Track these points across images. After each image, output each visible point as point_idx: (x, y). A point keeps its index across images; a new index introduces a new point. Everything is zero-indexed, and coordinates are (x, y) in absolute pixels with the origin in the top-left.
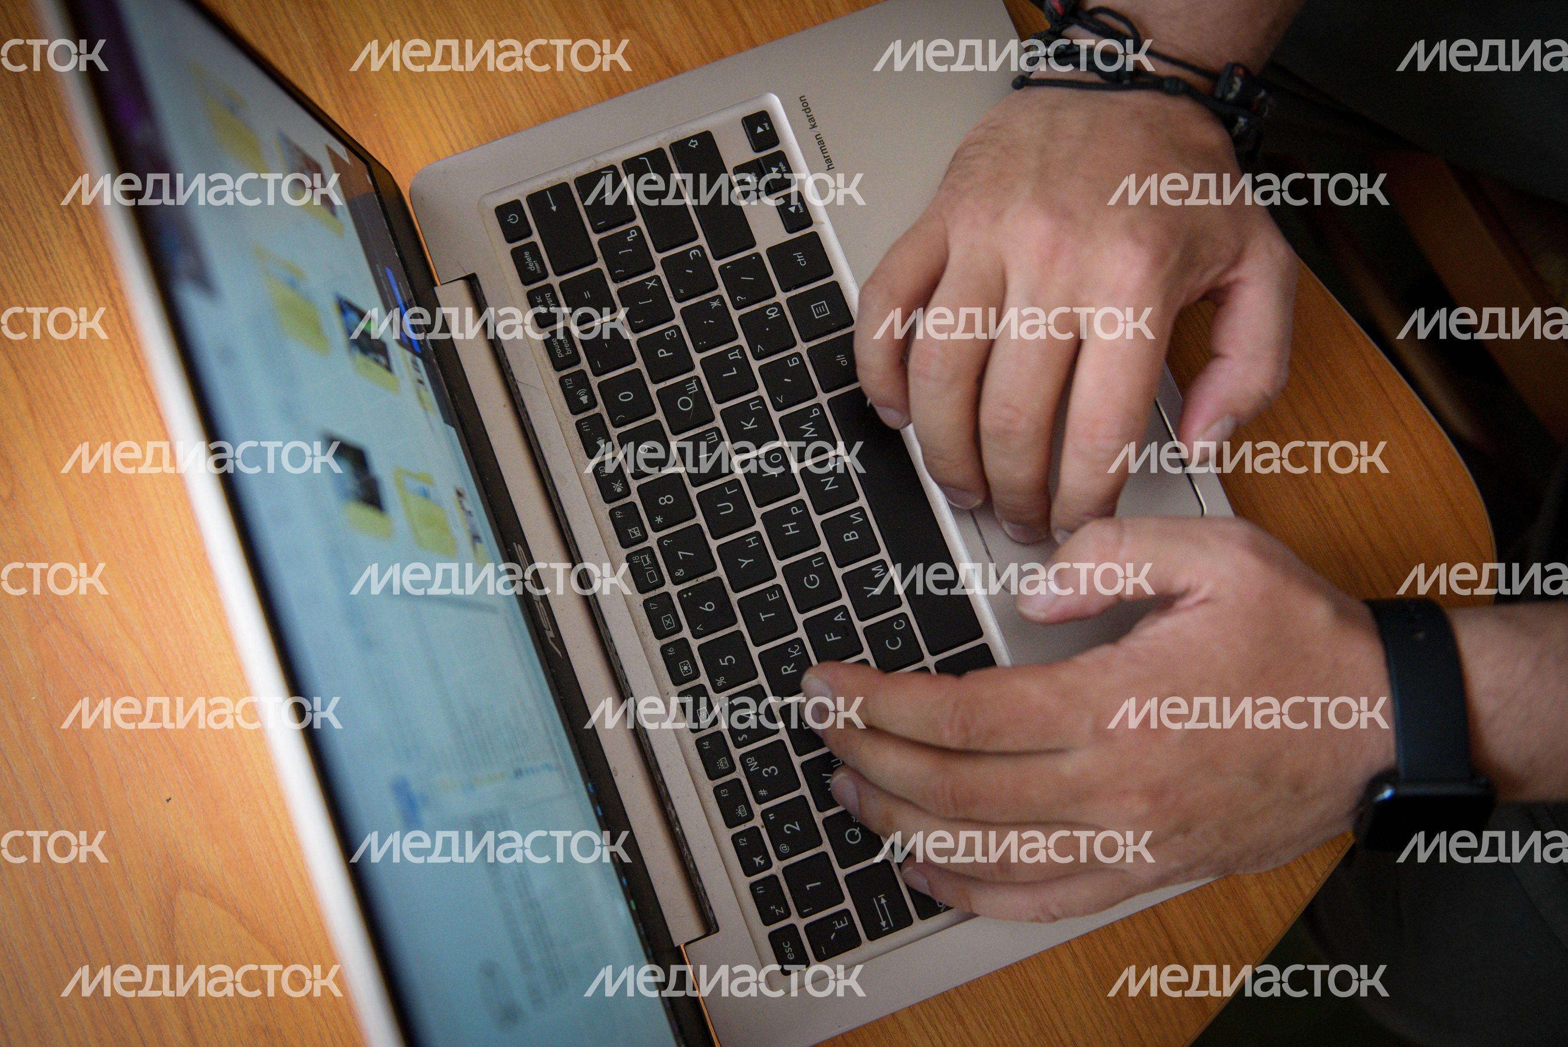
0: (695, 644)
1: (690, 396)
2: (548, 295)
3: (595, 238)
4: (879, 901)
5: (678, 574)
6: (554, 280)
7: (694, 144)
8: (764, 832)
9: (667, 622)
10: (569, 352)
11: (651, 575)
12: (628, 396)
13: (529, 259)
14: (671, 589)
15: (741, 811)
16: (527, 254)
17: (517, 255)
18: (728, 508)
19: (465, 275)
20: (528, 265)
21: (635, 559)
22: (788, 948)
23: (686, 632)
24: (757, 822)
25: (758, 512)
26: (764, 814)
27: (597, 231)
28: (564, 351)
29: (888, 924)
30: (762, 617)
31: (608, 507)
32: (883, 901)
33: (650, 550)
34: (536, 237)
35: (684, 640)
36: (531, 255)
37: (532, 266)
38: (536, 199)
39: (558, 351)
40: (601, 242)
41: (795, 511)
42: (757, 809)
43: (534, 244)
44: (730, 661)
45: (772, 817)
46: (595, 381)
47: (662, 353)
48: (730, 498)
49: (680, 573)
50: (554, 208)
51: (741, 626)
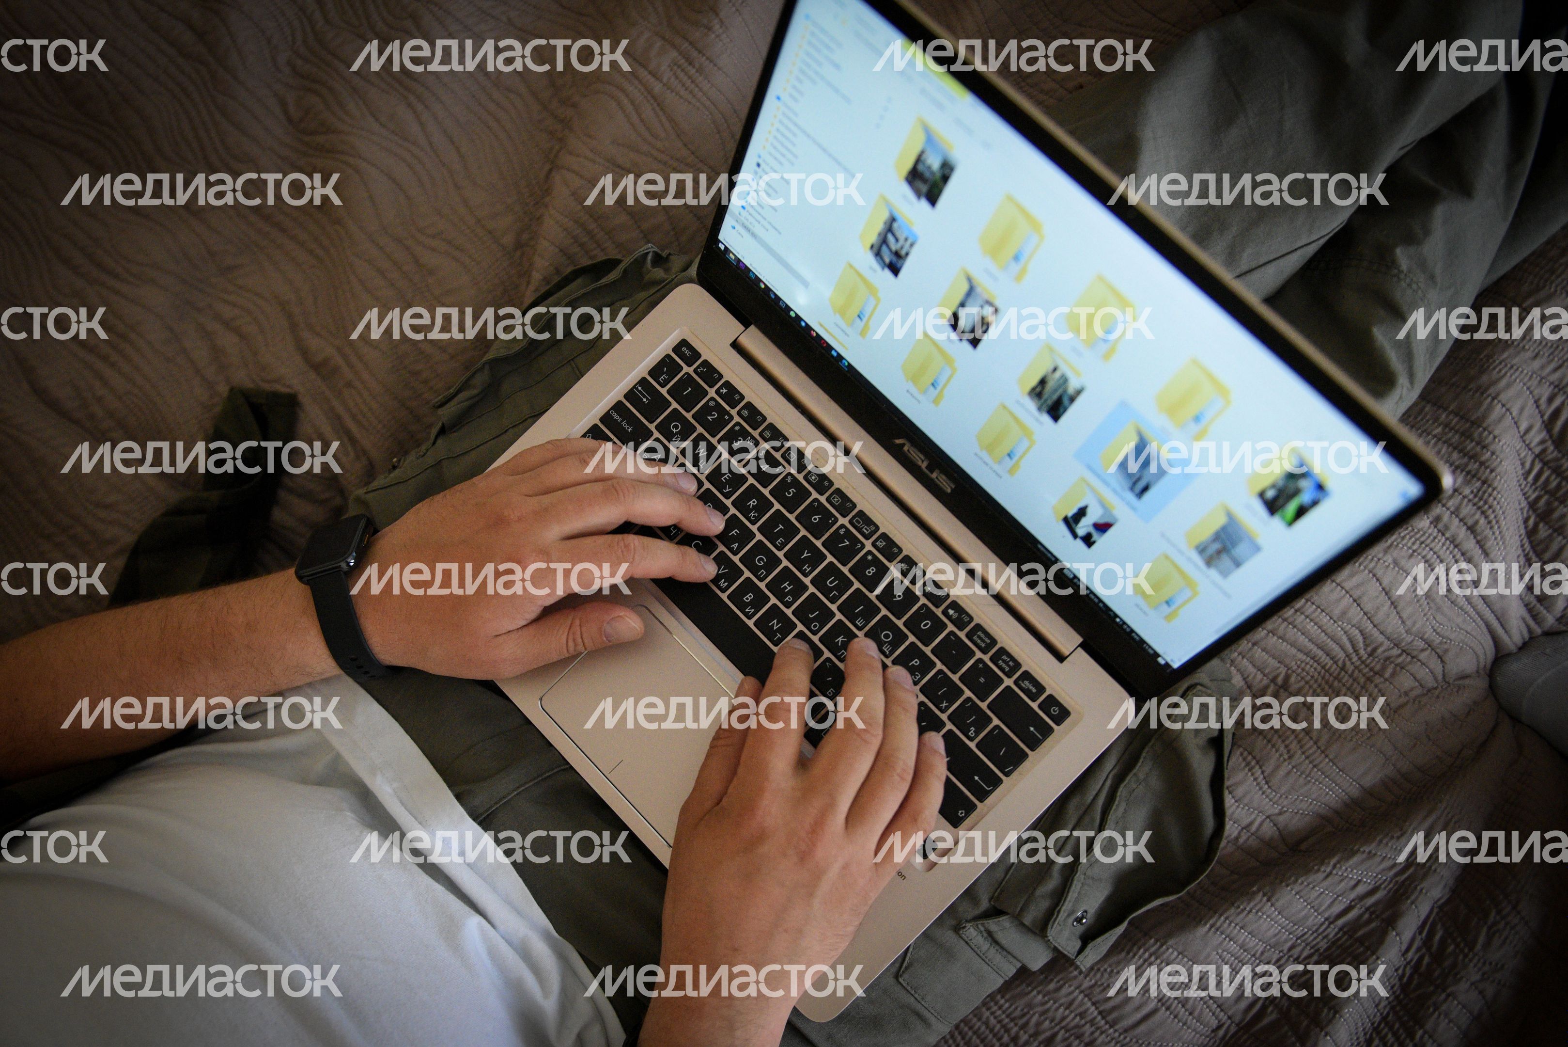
0: (815, 495)
1: (886, 642)
2: (1007, 669)
3: (996, 721)
4: (647, 399)
5: (843, 530)
6: (1008, 682)
7: (961, 813)
8: (727, 408)
9: (836, 500)
10: (975, 638)
11: (859, 523)
12: (925, 625)
13: (1031, 687)
14: (843, 521)
15: (745, 413)
16: (1034, 690)
17: (1041, 689)
18: (831, 583)
19: (1068, 659)
20: (1030, 683)
21: (873, 528)
22: (687, 353)
23: (823, 499)
24: (734, 412)
25: (812, 589)
26: (731, 418)
27: (997, 727)
28: (979, 637)
29: (637, 389)
30: (781, 527)
31: (904, 553)
32: (645, 400)
33: (867, 538)
34: (1034, 705)
35: (822, 494)
36: (1030, 691)
37: (1026, 684)
38: (1047, 731)
39: (982, 636)
40: (990, 720)
41: (789, 598)
42: (737, 419)
43: (1034, 700)
44: (789, 493)
45: (727, 417)
46: (951, 627)
47: (916, 662)
48: (832, 589)
49: (842, 531)
50: (1032, 729)
51: (792, 517)
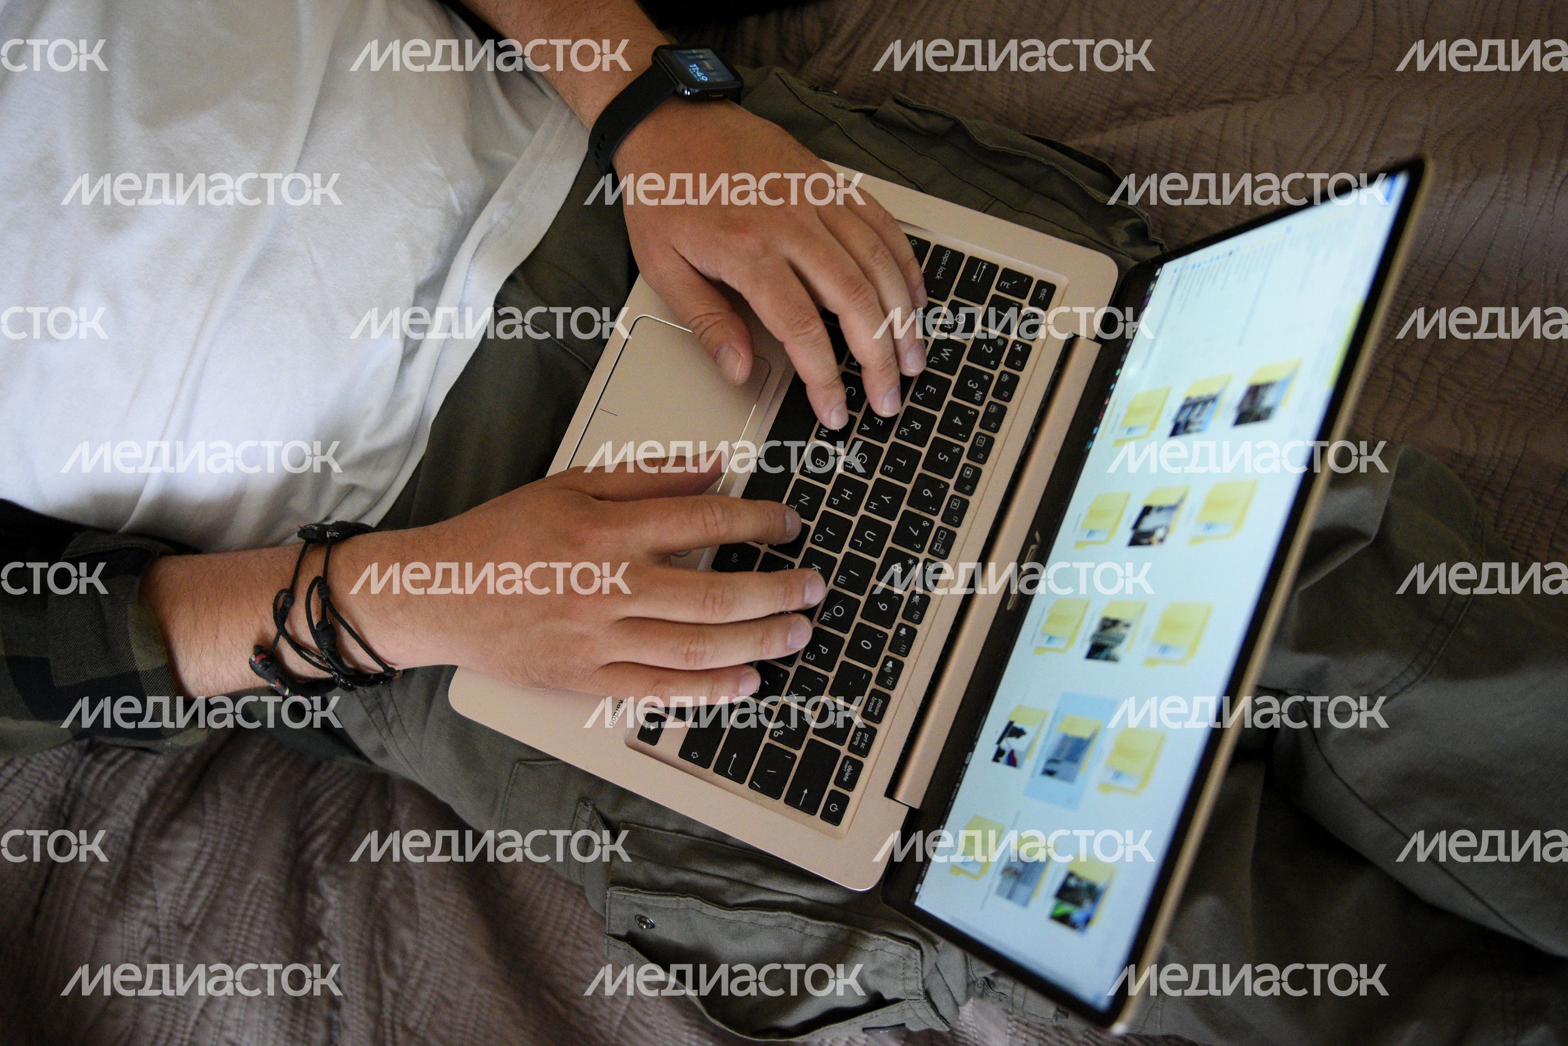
0: (952, 482)
1: (832, 612)
2: (856, 743)
3: (799, 753)
4: (977, 279)
5: (928, 524)
6: (844, 750)
7: (695, 755)
8: (1003, 360)
9: (956, 505)
10: (874, 699)
11: (942, 536)
12: (865, 644)
13: (847, 774)
14: (937, 520)
15: (1005, 378)
16: (845, 779)
17: (851, 785)
18: (869, 535)
19: (891, 801)
20: (851, 772)
21: (942, 552)
22: (1042, 295)
23: (951, 491)
24: (1002, 367)
25: (855, 520)
26: (995, 368)
27: (794, 757)
28: (876, 702)
29: (982, 265)
30: (904, 463)
32: (975, 277)
33: (931, 551)
34: (831, 786)
35: (956, 488)
36: (844, 776)
37: (849, 769)
38: (810, 808)
39: (879, 705)
40: (798, 747)
41: (836, 501)
42: (996, 374)
43: (836, 783)
44: (942, 456)
45: (992, 363)
46: (875, 671)
47: (824, 650)
48: (863, 538)
49: (925, 524)
50: (806, 791)
51: (919, 469)
